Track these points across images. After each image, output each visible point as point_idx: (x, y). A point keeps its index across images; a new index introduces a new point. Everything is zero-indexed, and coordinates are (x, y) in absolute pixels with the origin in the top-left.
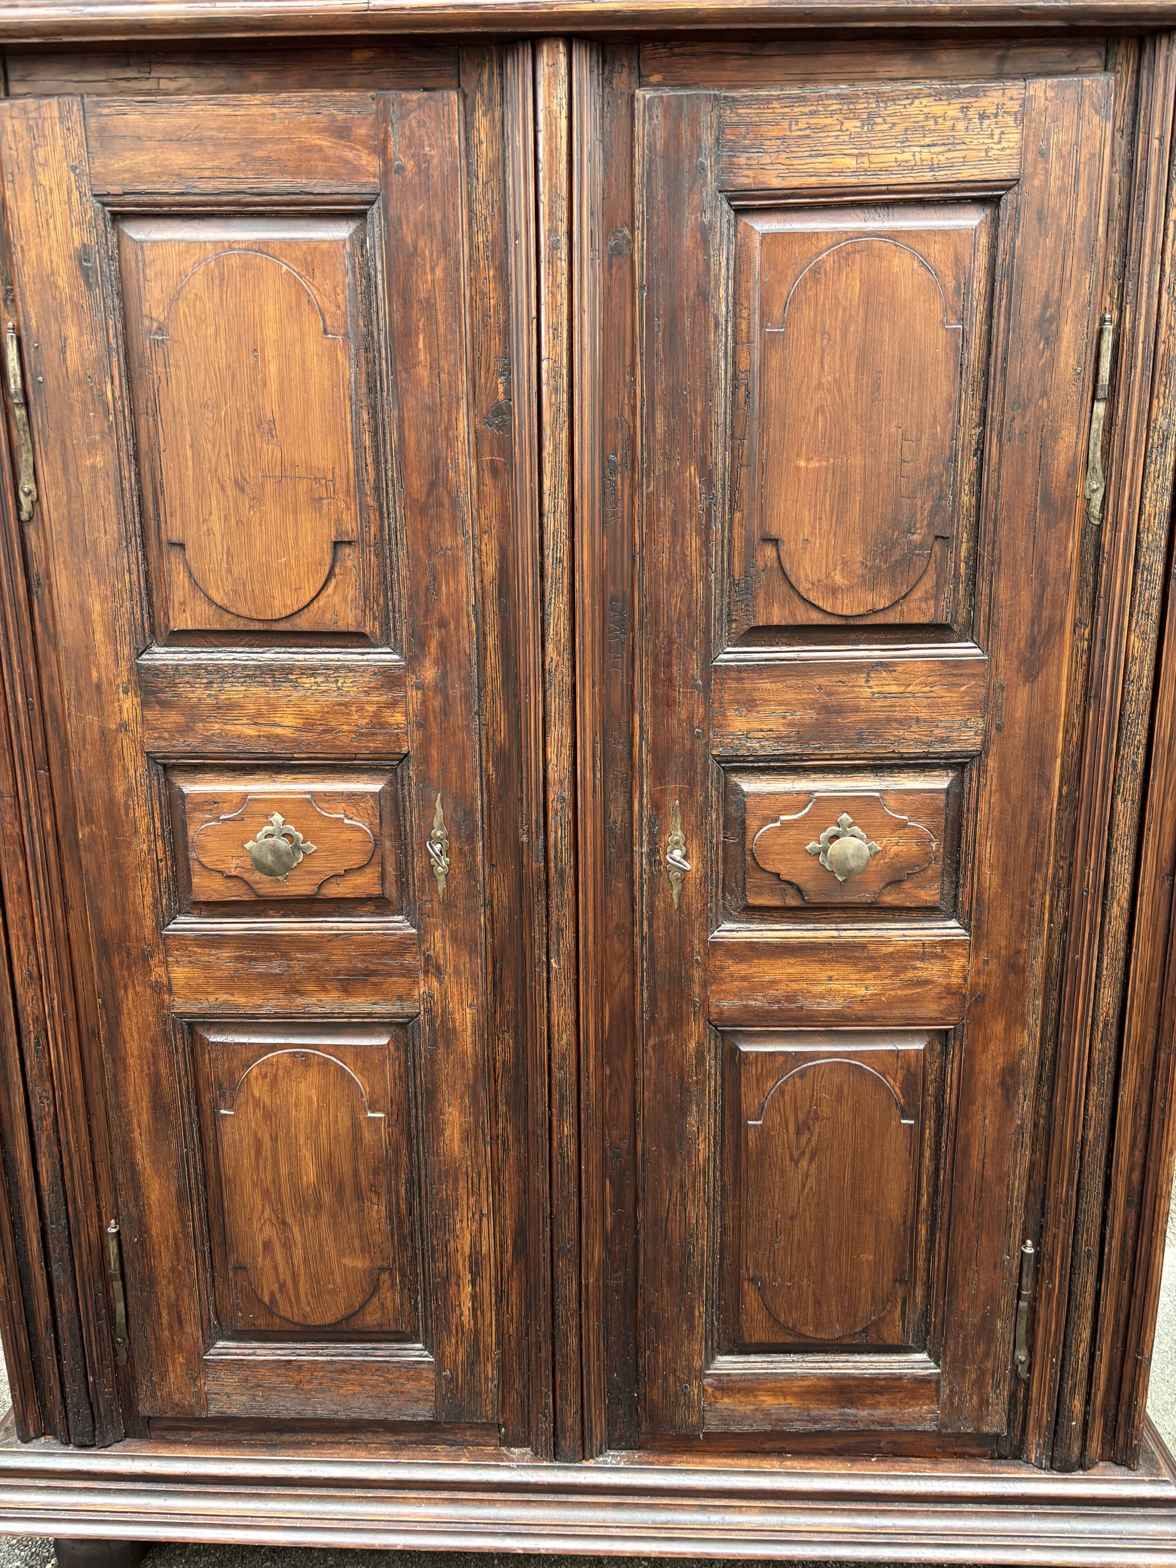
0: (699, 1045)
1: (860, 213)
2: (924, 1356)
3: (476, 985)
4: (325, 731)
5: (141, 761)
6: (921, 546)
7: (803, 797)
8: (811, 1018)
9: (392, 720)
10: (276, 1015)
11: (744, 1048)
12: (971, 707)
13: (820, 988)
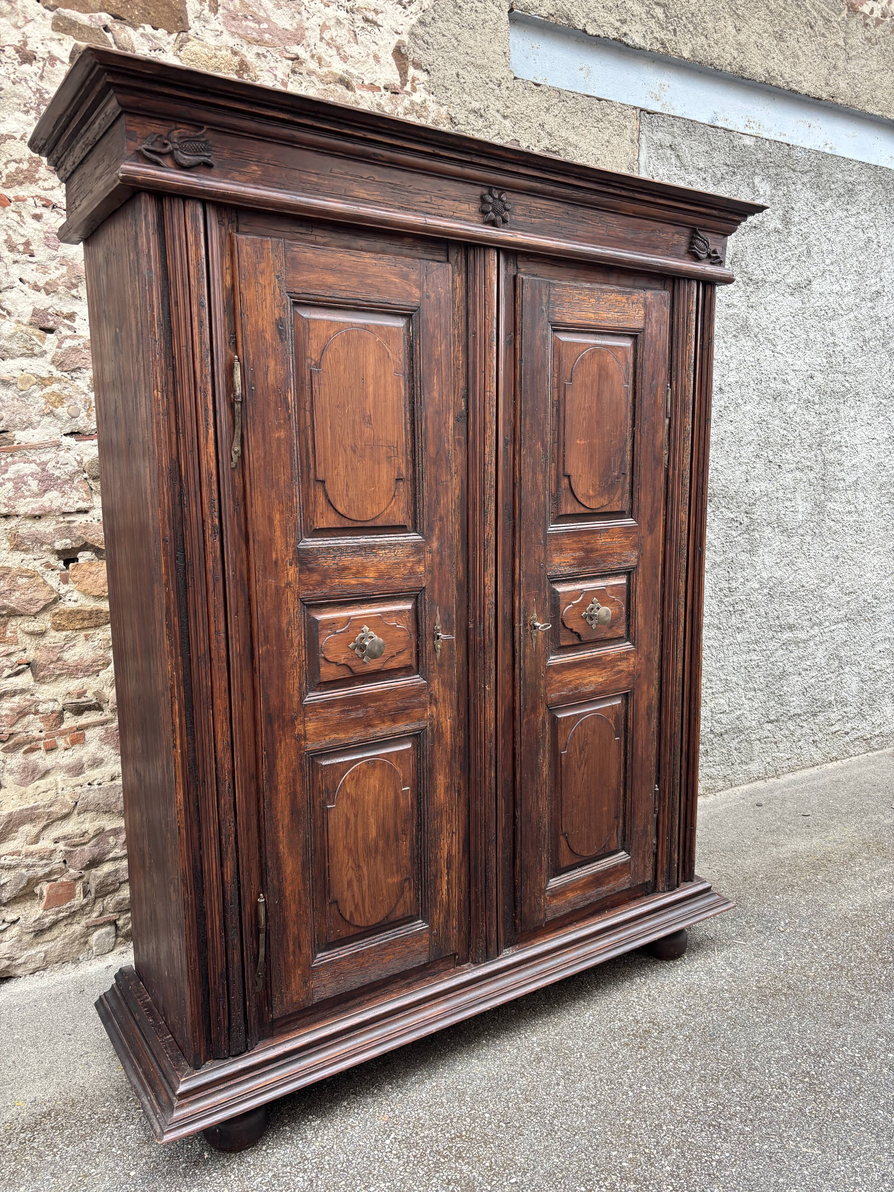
0: (544, 718)
1: (593, 336)
2: (623, 853)
3: (452, 706)
4: (389, 579)
5: (297, 603)
6: (618, 478)
7: (580, 592)
8: (583, 696)
9: (418, 570)
10: (360, 741)
11: (559, 716)
12: (633, 546)
13: (586, 681)
